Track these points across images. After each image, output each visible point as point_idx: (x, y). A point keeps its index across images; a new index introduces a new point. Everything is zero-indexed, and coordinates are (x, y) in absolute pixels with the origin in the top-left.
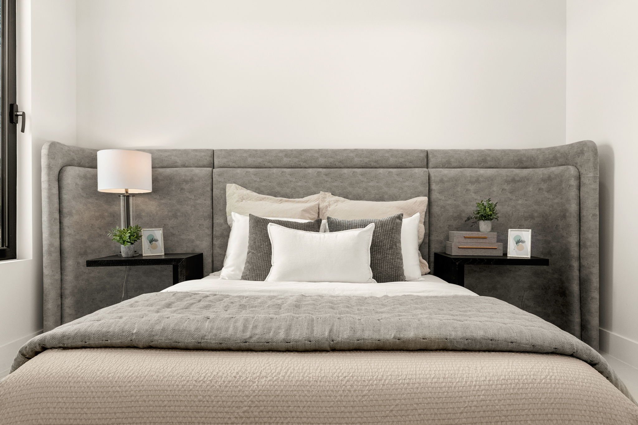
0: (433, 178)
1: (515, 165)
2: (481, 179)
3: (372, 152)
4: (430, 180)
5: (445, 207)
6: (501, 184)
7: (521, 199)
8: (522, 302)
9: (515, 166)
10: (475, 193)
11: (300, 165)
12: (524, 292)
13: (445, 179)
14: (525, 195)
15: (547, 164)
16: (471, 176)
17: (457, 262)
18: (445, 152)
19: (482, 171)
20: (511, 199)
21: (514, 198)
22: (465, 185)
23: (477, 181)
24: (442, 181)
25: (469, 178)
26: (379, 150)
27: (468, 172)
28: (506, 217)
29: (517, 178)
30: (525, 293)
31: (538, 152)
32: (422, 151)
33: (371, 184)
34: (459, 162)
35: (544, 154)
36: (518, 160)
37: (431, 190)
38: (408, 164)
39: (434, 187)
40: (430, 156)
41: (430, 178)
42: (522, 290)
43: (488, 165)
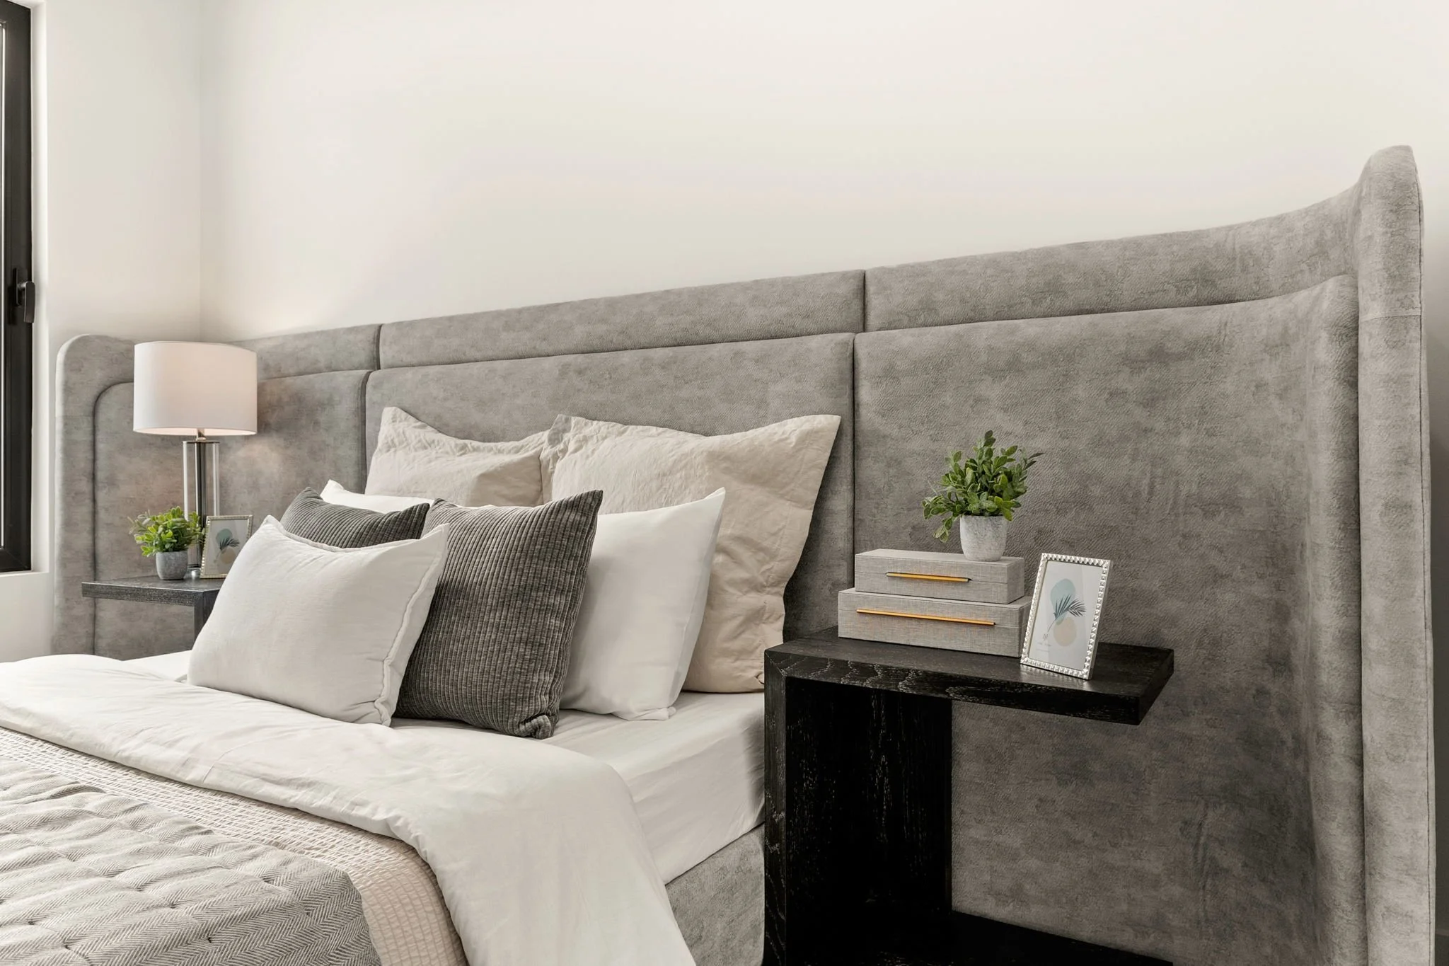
0: (864, 365)
1: (1178, 292)
2: (1027, 358)
3: (702, 296)
4: (856, 370)
5: (900, 463)
6: (1106, 374)
7: (1189, 427)
8: (1196, 846)
9: (1183, 299)
10: (1006, 411)
11: (534, 348)
12: (1207, 806)
13: (901, 365)
14: (1206, 413)
15: (1299, 277)
16: (991, 349)
17: (784, 667)
18: (915, 272)
19: (1030, 329)
20: (1146, 430)
21: (1160, 425)
22: (971, 382)
23: (1014, 366)
24: (889, 374)
25: (984, 358)
26: (724, 286)
27: (985, 333)
28: (1123, 499)
29: (1173, 347)
30: (1211, 814)
31: (1273, 231)
32: (844, 276)
33: (685, 393)
34: (963, 301)
35: (1290, 234)
36: (1194, 271)
37: (858, 405)
38: (799, 324)
39: (866, 394)
40: (871, 289)
41: (856, 366)
42: (1196, 798)
43: (1069, 304)
